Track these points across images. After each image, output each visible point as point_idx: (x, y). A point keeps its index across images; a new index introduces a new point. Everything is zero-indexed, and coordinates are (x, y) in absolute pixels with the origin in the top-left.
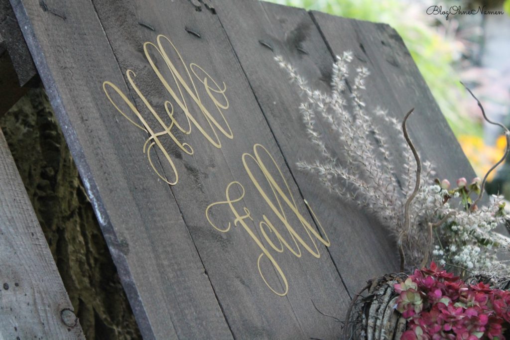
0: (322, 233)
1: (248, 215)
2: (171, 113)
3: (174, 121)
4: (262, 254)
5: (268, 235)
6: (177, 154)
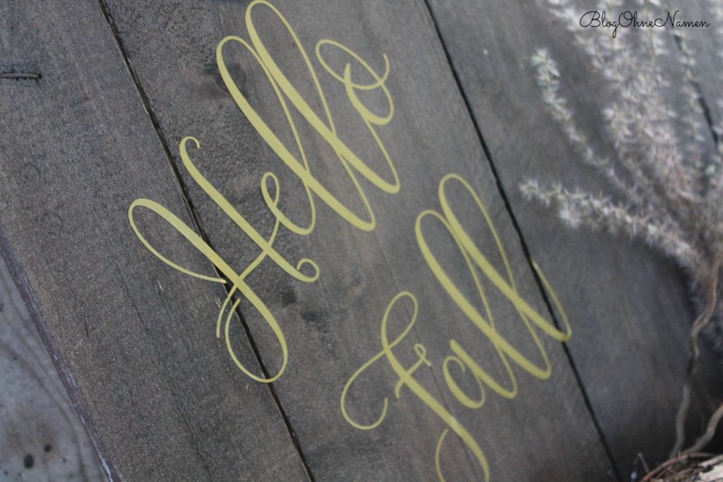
0: (557, 317)
1: (423, 358)
2: (274, 200)
3: (280, 216)
4: (446, 432)
5: (459, 382)
6: (285, 297)
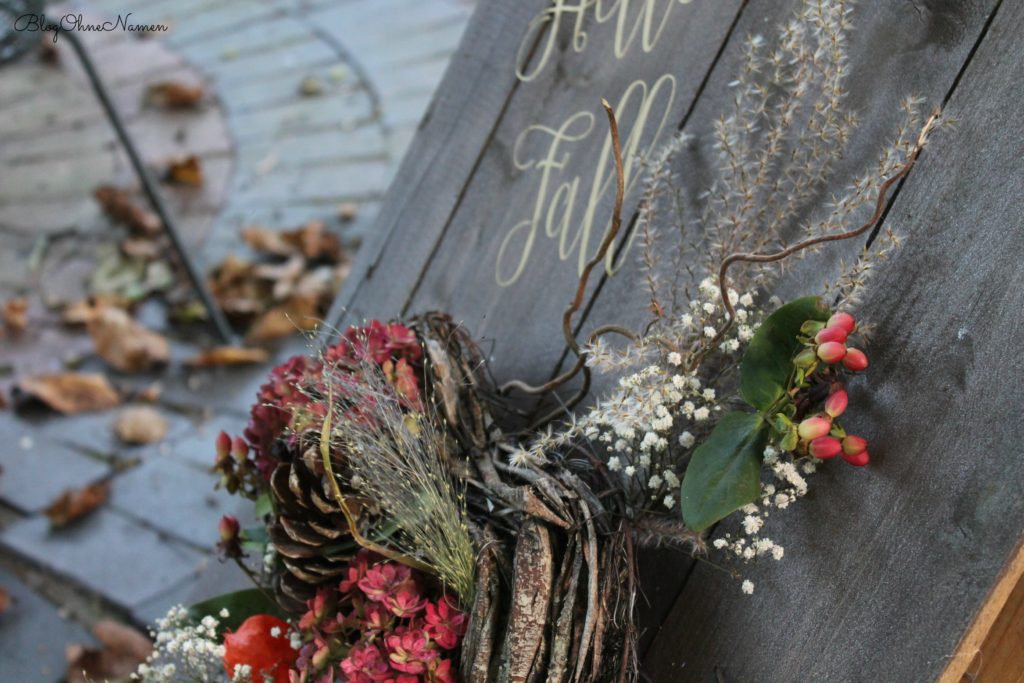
1: (562, 166)
4: (528, 222)
6: (564, 42)
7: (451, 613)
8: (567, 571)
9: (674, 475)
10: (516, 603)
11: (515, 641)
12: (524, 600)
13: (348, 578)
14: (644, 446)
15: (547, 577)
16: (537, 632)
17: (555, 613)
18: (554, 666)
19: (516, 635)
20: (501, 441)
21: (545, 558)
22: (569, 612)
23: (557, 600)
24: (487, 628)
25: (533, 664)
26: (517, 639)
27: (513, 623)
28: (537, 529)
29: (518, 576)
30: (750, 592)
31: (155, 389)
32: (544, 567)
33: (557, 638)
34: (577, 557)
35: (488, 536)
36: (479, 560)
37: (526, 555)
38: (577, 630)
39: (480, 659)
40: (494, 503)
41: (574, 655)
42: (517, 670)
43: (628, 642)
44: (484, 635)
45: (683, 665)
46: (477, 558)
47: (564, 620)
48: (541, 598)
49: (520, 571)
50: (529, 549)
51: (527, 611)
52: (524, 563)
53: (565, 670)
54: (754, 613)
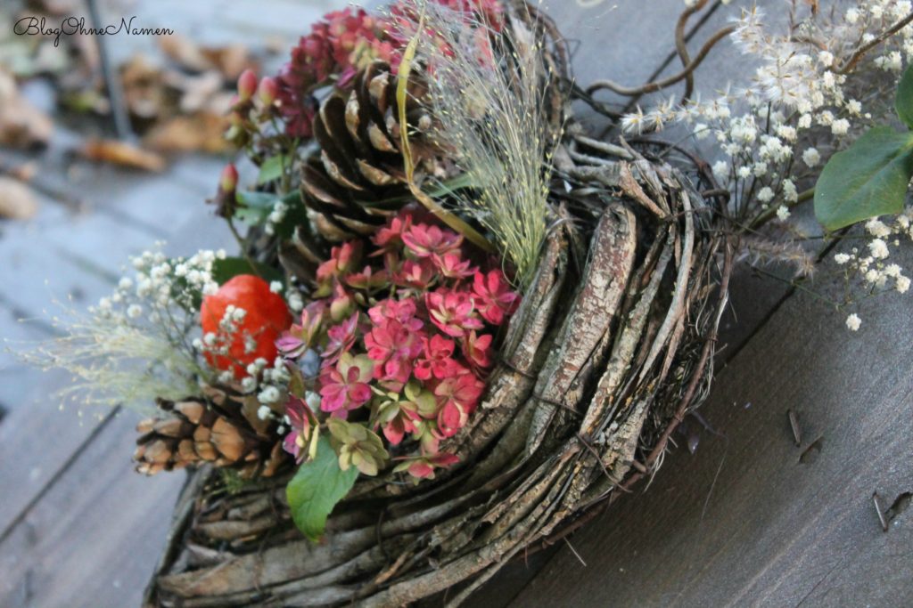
7: (502, 289)
8: (651, 263)
9: (794, 186)
10: (590, 282)
11: (579, 322)
12: (598, 281)
13: (389, 227)
14: (763, 150)
15: (627, 265)
16: (603, 321)
17: (628, 304)
18: (616, 360)
19: (581, 316)
20: (580, 134)
21: (629, 244)
22: (647, 305)
23: (633, 292)
24: (546, 305)
25: (591, 355)
26: (581, 321)
27: (580, 302)
28: (626, 212)
29: (597, 254)
30: (856, 328)
31: (29, 169)
32: (627, 253)
33: (626, 330)
34: (666, 249)
35: (563, 213)
36: (550, 233)
37: (609, 235)
38: (651, 327)
39: (530, 339)
40: (571, 184)
41: (642, 354)
42: (572, 357)
43: (707, 350)
44: (541, 313)
45: (747, 406)
46: (548, 231)
47: (638, 313)
48: (617, 285)
49: (601, 248)
50: (612, 230)
51: (599, 293)
52: (605, 242)
53: (629, 367)
54: (849, 357)
